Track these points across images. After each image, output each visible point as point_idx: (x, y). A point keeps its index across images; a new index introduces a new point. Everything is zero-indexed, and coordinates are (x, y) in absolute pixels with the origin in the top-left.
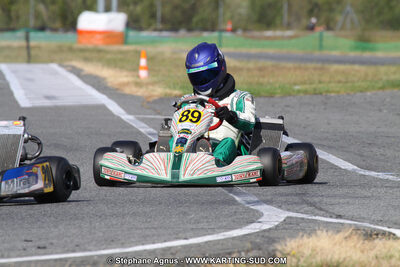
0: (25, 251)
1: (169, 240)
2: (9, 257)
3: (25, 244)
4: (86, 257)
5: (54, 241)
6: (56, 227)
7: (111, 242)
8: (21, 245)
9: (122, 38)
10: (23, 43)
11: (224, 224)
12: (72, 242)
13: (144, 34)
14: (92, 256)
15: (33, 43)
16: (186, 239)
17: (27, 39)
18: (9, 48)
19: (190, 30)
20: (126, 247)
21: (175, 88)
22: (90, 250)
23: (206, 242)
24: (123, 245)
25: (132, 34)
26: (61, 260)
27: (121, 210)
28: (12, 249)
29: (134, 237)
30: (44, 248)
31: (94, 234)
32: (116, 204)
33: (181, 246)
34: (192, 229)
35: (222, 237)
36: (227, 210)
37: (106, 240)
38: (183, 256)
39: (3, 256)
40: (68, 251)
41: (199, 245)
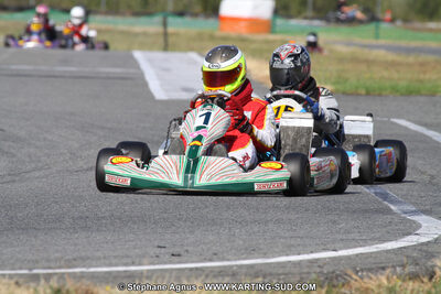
0: (157, 259)
1: (317, 251)
2: (140, 264)
3: (158, 251)
4: (225, 267)
5: (189, 248)
6: (192, 232)
7: (251, 251)
8: (153, 251)
9: (269, 27)
10: (160, 29)
11: (378, 235)
12: (208, 250)
13: (294, 22)
14: (231, 267)
15: (170, 29)
16: (335, 250)
17: (165, 24)
18: (145, 34)
20: (268, 258)
21: (326, 83)
22: (228, 260)
23: (357, 255)
24: (265, 255)
25: (280, 22)
26: (197, 269)
27: (263, 216)
28: (143, 256)
29: (277, 247)
30: (179, 255)
31: (234, 241)
32: (258, 210)
33: (330, 258)
34: (342, 240)
35: (375, 250)
36: (381, 219)
37: (246, 249)
38: (331, 270)
39: (133, 264)
40: (205, 260)
41: (349, 257)
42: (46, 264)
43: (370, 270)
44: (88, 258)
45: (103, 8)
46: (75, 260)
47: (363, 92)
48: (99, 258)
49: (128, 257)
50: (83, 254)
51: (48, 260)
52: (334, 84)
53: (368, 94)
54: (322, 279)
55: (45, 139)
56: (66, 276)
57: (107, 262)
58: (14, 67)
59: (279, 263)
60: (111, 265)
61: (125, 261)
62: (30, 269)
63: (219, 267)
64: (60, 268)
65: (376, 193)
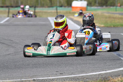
0: (56, 75)
1: (101, 71)
2: (52, 77)
3: (56, 73)
4: (75, 77)
5: (65, 72)
6: (65, 67)
7: (82, 72)
9: (86, 9)
10: (55, 11)
11: (118, 66)
12: (70, 72)
13: (93, 8)
14: (77, 76)
15: (58, 11)
16: (106, 71)
17: (57, 9)
18: (51, 12)
19: (107, 6)
20: (87, 74)
21: (102, 24)
22: (76, 75)
23: (112, 72)
24: (86, 73)
25: (89, 8)
26: (67, 77)
27: (85, 62)
28: (52, 74)
29: (90, 70)
30: (62, 74)
31: (77, 69)
32: (84, 60)
33: (104, 73)
34: (108, 68)
35: (117, 70)
36: (118, 62)
37: (81, 71)
38: (105, 76)
39: (49, 77)
40: (69, 75)
41: (110, 73)
42: (25, 78)
43: (116, 76)
44: (37, 76)
45: (39, 5)
46: (33, 76)
47: (113, 26)
48: (40, 76)
49: (48, 75)
50: (35, 74)
51: (26, 76)
52: (104, 24)
53: (114, 27)
54: (102, 79)
55: (24, 43)
56: (31, 81)
57: (42, 76)
58: (15, 23)
59: (90, 75)
60: (43, 77)
61: (47, 76)
62: (21, 79)
63: (73, 77)
64: (29, 78)
65: (117, 55)
